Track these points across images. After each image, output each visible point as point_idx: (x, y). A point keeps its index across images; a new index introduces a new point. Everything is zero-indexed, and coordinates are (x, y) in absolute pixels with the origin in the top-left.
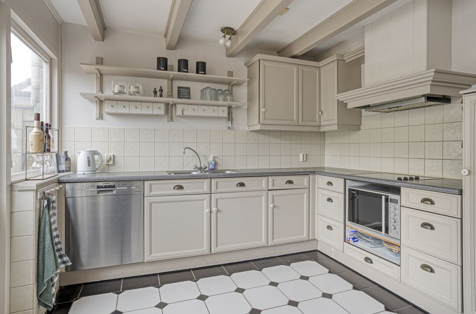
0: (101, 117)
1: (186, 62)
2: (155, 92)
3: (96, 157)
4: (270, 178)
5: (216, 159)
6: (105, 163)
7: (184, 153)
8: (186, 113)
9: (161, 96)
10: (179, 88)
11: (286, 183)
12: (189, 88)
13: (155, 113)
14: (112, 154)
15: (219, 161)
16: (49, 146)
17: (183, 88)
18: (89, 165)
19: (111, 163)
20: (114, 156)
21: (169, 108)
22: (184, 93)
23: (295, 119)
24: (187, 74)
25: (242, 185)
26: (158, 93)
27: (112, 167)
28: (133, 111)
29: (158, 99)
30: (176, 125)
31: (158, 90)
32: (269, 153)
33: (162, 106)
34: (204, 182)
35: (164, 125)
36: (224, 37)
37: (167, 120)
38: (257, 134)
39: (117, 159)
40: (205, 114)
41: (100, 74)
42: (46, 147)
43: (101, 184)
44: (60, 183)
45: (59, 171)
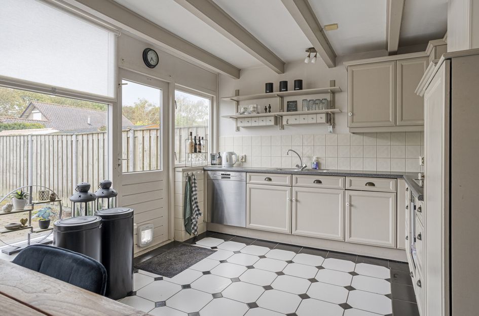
0: (238, 129)
1: (286, 82)
2: (266, 109)
3: (233, 156)
4: (348, 179)
5: (319, 160)
6: (240, 160)
7: (288, 154)
8: (290, 123)
9: (270, 111)
10: (288, 102)
11: (366, 185)
12: (296, 102)
13: (267, 124)
14: (244, 155)
15: (322, 162)
16: (200, 149)
17: (291, 102)
18: (227, 161)
19: (244, 160)
20: (245, 156)
21: (278, 120)
22: (292, 107)
23: (391, 120)
24: (286, 92)
25: (319, 182)
26: (268, 110)
27: (245, 163)
28: (254, 124)
29: (268, 114)
30: (287, 132)
31: (267, 107)
32: (376, 155)
33: (273, 119)
34: (286, 177)
35: (277, 132)
36: (309, 56)
37: (279, 129)
38: (362, 137)
39: (248, 158)
40: (305, 122)
41: (237, 101)
42: (198, 150)
43: (223, 173)
44: (205, 170)
45: (212, 164)
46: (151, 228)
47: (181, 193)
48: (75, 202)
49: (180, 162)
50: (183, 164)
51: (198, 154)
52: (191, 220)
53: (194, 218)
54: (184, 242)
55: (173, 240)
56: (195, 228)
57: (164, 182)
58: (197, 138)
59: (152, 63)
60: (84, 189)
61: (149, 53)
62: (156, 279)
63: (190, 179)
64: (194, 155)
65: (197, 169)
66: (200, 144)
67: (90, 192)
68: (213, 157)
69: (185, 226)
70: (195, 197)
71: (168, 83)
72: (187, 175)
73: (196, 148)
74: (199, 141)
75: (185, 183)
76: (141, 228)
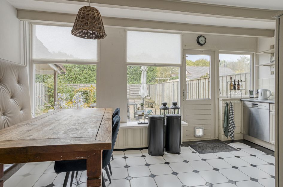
3: (268, 92)
41: (272, 53)
42: (237, 88)
43: (253, 103)
44: (241, 101)
45: (250, 97)
46: (202, 129)
47: (222, 113)
48: (161, 109)
49: (223, 95)
50: (225, 96)
51: (237, 91)
52: (228, 130)
53: (230, 129)
54: (223, 141)
55: (217, 139)
56: (232, 135)
57: (212, 106)
58: (237, 80)
59: (202, 43)
60: (165, 104)
61: (200, 38)
62: (193, 152)
63: (227, 105)
64: (233, 91)
65: (235, 99)
66: (239, 84)
67: (167, 106)
68: (251, 93)
69: (224, 132)
70: (232, 116)
71: (215, 51)
72: (225, 102)
73: (235, 86)
74: (238, 82)
75: (224, 107)
76: (196, 127)
